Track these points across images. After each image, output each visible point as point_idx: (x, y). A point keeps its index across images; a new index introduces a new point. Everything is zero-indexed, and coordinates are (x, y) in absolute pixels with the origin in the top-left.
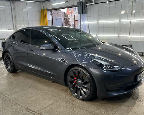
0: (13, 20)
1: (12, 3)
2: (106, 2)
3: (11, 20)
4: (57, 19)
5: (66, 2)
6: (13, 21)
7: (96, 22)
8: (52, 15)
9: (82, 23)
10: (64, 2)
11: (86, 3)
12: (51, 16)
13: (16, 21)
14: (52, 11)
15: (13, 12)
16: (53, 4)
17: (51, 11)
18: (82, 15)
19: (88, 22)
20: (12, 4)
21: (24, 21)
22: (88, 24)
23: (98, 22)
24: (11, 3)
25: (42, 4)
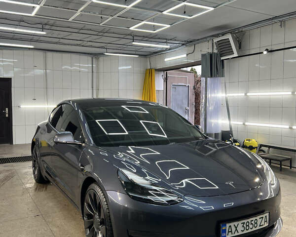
0: (93, 87)
1: (96, 58)
2: (262, 53)
3: (90, 88)
4: (176, 87)
5: (187, 55)
6: (93, 89)
7: (243, 94)
8: (166, 80)
9: (209, 96)
10: (185, 55)
11: (221, 54)
12: (164, 82)
13: (98, 89)
14: (167, 73)
15: (94, 74)
16: (166, 60)
17: (165, 72)
18: (208, 79)
19: (226, 94)
20: (94, 60)
21: (111, 89)
22: (226, 98)
23: (246, 94)
24: (92, 58)
25: (148, 59)
